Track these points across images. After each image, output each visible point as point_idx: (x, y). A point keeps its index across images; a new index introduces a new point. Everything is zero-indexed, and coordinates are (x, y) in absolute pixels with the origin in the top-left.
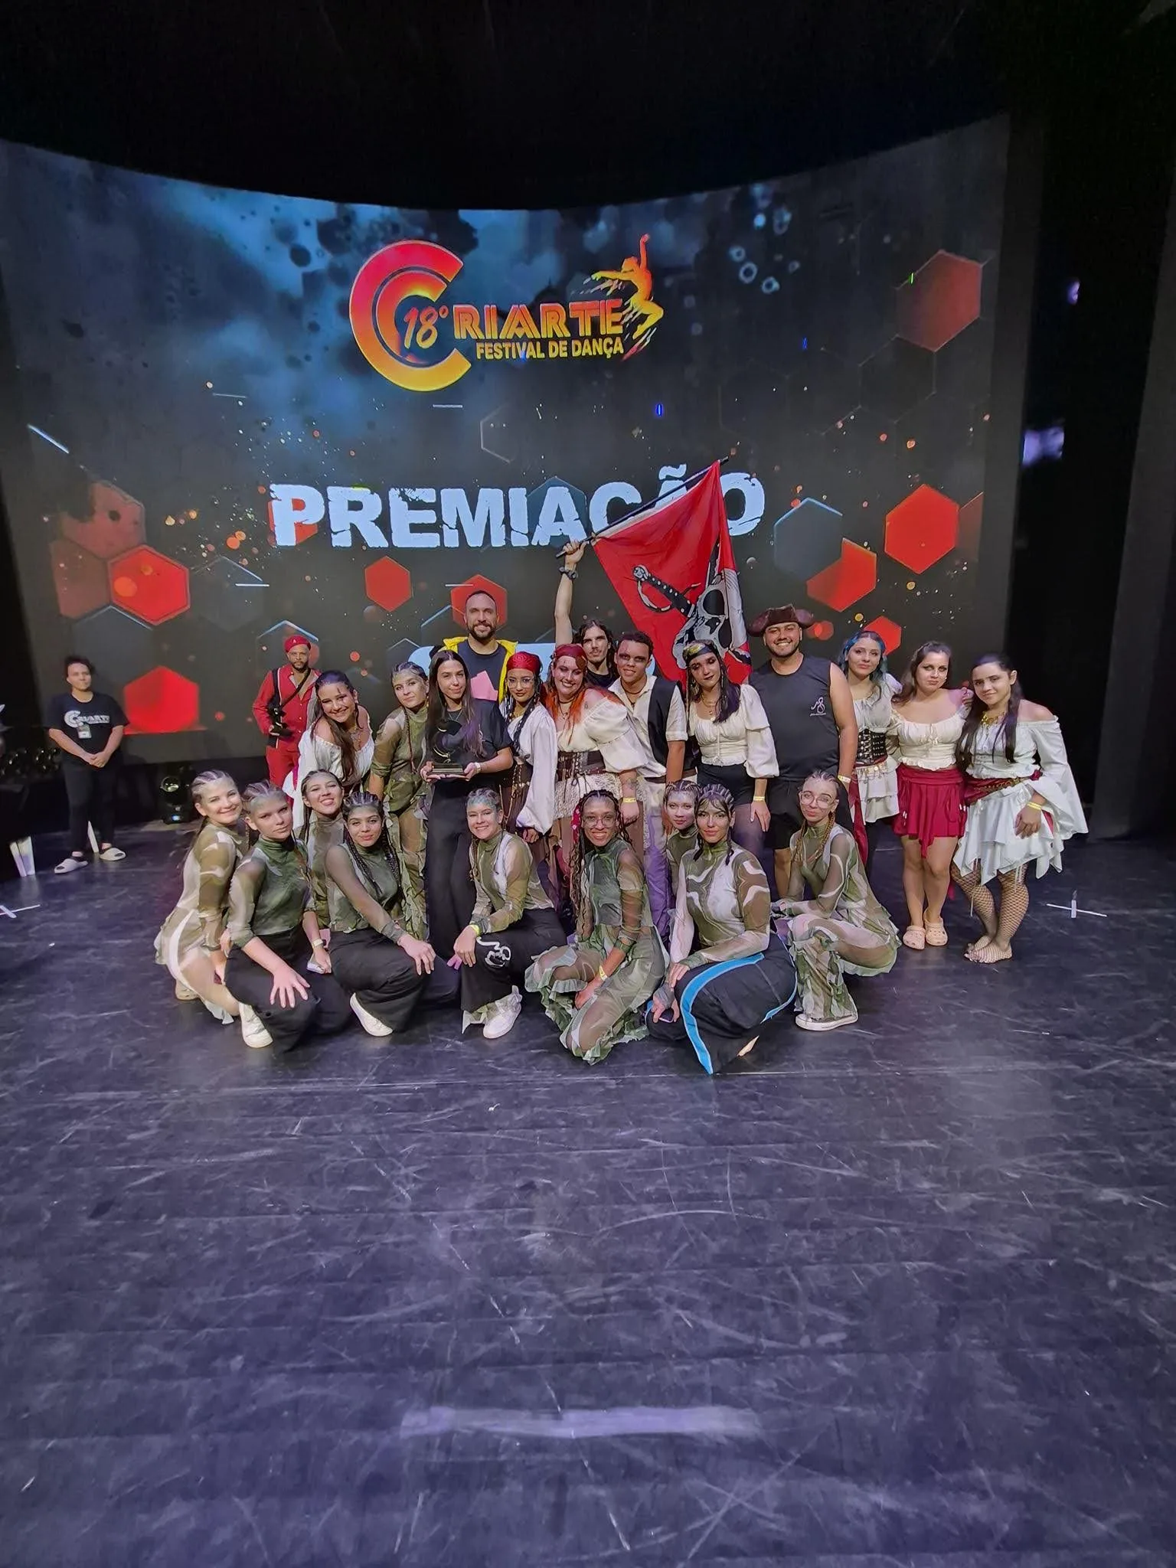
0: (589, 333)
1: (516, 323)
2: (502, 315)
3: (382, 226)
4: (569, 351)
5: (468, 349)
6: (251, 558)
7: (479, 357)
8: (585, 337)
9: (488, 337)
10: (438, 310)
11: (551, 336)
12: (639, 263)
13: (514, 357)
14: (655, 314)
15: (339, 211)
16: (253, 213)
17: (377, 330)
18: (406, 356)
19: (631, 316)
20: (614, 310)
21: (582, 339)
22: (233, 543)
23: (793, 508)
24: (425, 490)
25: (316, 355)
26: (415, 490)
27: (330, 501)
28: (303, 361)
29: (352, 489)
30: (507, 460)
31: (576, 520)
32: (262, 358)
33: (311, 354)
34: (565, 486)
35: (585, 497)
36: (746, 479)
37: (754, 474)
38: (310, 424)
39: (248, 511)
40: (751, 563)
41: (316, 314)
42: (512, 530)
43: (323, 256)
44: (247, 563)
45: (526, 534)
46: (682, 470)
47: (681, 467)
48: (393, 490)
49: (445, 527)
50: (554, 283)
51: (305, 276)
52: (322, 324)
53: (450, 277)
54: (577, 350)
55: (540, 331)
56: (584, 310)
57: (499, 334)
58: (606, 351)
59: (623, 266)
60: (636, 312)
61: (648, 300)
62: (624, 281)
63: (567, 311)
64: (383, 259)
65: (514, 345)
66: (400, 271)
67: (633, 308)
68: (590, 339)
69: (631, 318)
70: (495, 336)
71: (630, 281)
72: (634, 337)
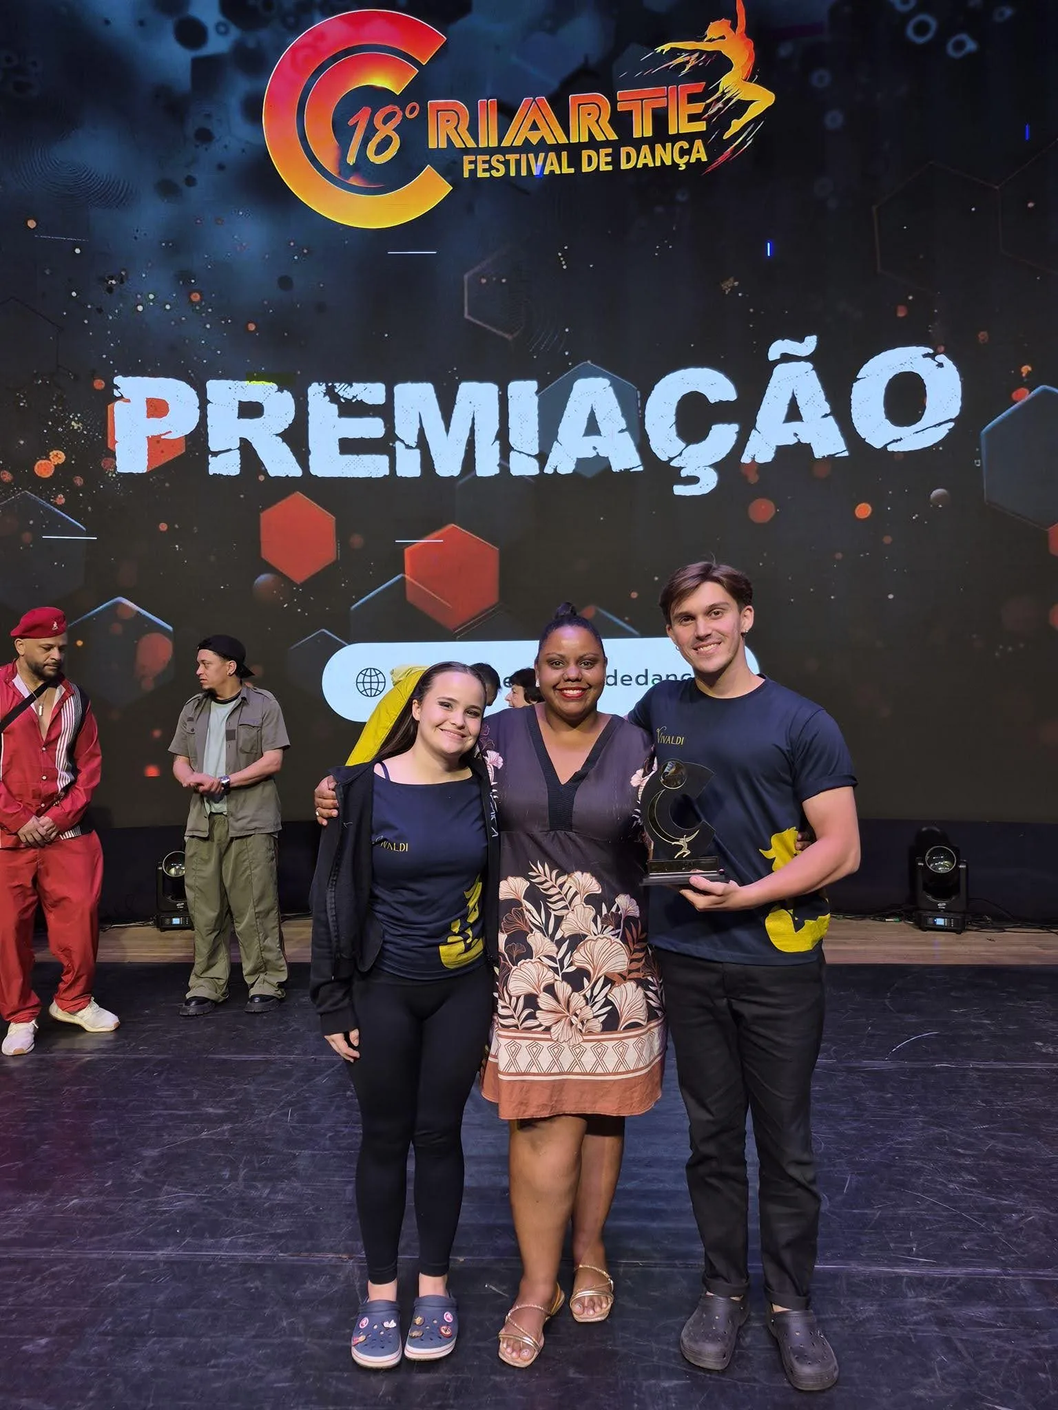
0: (649, 133)
1: (528, 124)
2: (507, 113)
4: (616, 161)
5: (449, 163)
6: (71, 494)
7: (466, 175)
8: (643, 140)
9: (483, 145)
10: (403, 110)
11: (585, 139)
12: (734, 26)
13: (524, 173)
14: (762, 99)
17: (303, 138)
18: (348, 178)
19: (720, 105)
20: (692, 99)
21: (638, 144)
22: (45, 468)
23: (1015, 402)
24: (368, 385)
25: (205, 177)
26: (351, 386)
27: (210, 402)
28: (183, 185)
29: (247, 383)
30: (506, 336)
31: (622, 431)
32: (119, 182)
33: (196, 175)
34: (604, 376)
35: (638, 392)
36: (925, 356)
37: (942, 349)
38: (187, 282)
39: (74, 417)
40: (939, 498)
41: (209, 116)
42: (512, 449)
43: (226, 33)
44: (63, 501)
45: (536, 457)
46: (810, 344)
47: (807, 339)
48: (315, 385)
49: (398, 445)
50: (593, 61)
51: (196, 62)
52: (217, 131)
53: (424, 57)
54: (628, 160)
55: (567, 131)
56: (642, 100)
57: (500, 140)
58: (677, 160)
59: (707, 32)
60: (730, 99)
61: (750, 80)
62: (710, 54)
63: (614, 103)
64: (320, 36)
65: (524, 157)
66: (347, 52)
67: (724, 94)
68: (651, 142)
69: (720, 109)
70: (494, 143)
71: (719, 53)
72: (725, 137)
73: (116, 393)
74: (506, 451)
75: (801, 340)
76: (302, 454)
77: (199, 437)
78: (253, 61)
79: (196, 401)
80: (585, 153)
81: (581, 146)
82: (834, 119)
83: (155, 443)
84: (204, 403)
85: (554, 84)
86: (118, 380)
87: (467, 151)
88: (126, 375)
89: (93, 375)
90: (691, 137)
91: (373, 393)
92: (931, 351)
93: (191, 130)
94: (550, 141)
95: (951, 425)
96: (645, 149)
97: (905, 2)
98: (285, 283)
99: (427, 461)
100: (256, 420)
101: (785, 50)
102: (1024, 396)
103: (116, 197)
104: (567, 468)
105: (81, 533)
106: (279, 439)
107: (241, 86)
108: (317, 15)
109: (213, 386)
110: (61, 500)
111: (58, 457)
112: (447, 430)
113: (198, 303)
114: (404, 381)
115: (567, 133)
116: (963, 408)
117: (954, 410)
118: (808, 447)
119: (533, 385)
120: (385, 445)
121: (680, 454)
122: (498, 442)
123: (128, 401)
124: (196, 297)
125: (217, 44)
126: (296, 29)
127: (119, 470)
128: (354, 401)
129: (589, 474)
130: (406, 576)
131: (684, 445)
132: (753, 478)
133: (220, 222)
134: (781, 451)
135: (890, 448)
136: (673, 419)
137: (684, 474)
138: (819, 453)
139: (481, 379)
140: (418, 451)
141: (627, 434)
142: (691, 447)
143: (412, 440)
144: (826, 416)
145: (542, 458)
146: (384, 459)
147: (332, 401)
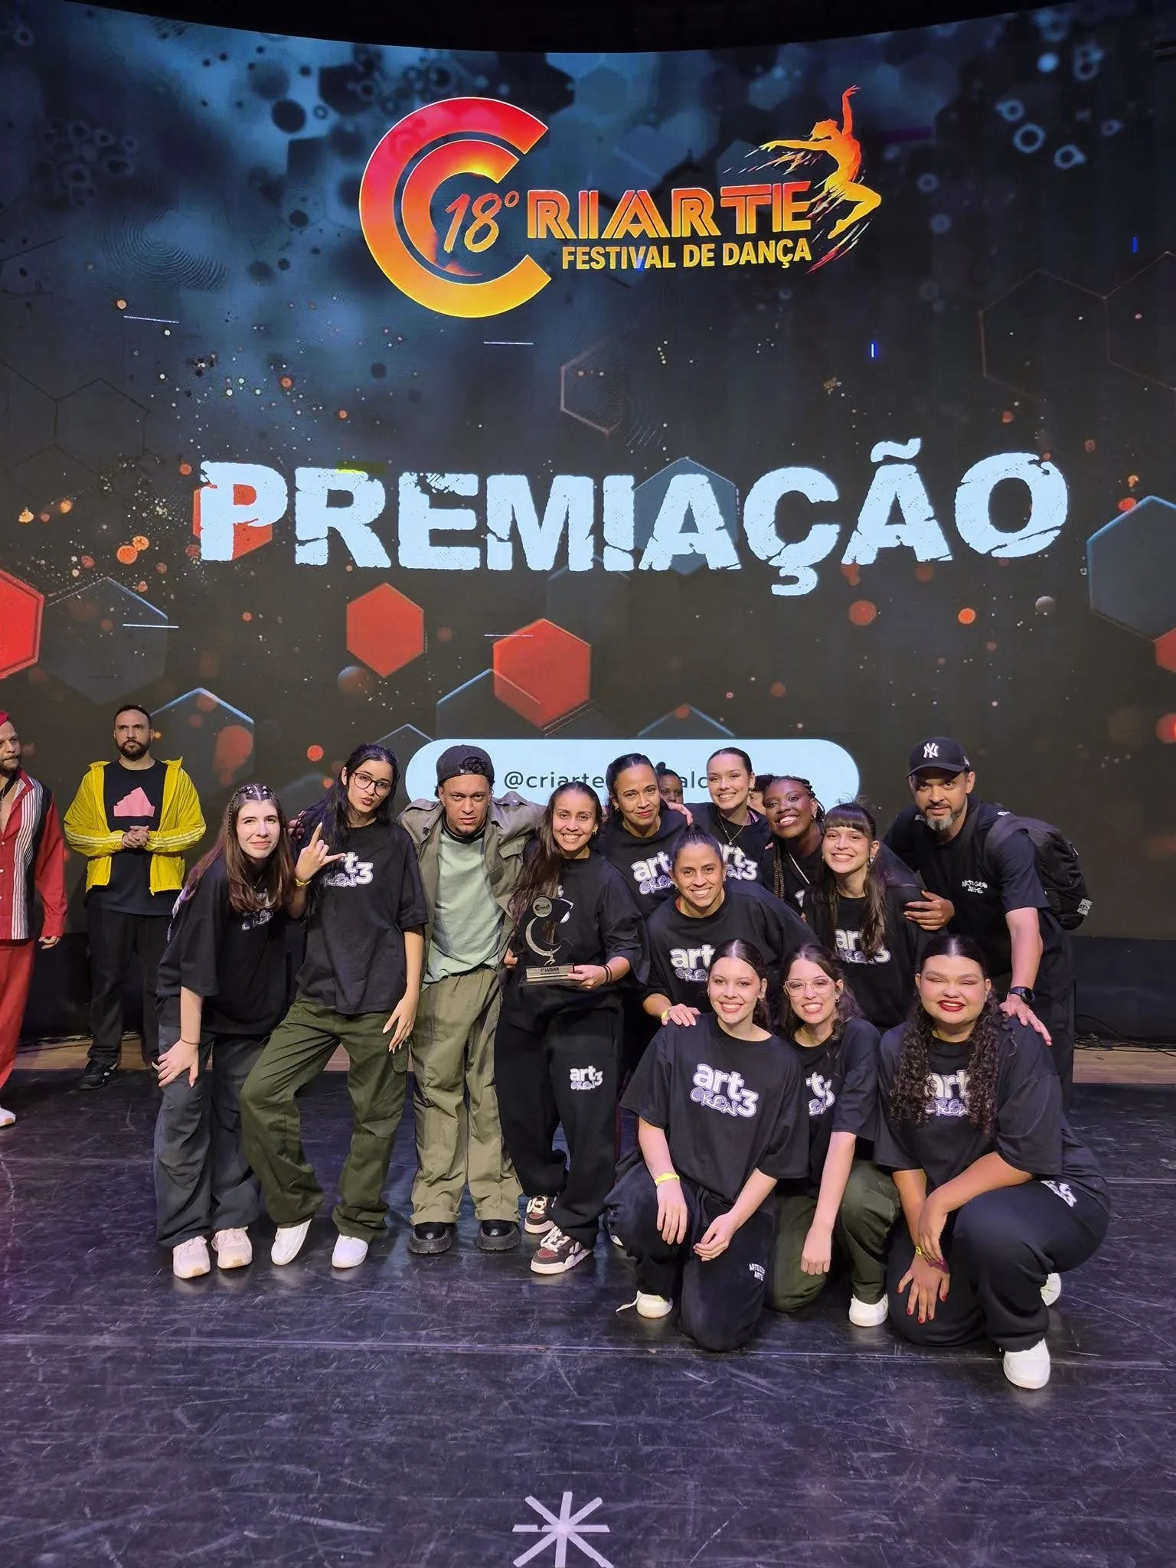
0: (752, 230)
1: (629, 217)
2: (608, 204)
3: (422, 74)
4: (718, 257)
5: (548, 254)
6: (155, 579)
7: (565, 266)
8: (745, 238)
9: (583, 236)
10: (503, 198)
11: (687, 233)
12: (840, 127)
13: (624, 266)
14: (868, 201)
15: (356, 53)
16: (223, 57)
17: (400, 224)
18: (444, 265)
19: (825, 204)
20: (797, 197)
21: (741, 240)
22: (127, 554)
23: (1123, 512)
24: (461, 476)
25: (298, 260)
26: (443, 476)
27: (298, 490)
28: (277, 270)
29: (336, 471)
30: (603, 430)
31: (720, 528)
32: (211, 264)
33: (289, 259)
34: (703, 472)
35: (737, 491)
36: (1031, 462)
37: (1048, 456)
38: (278, 367)
39: (159, 502)
40: (1045, 605)
41: (304, 199)
42: (607, 544)
43: (324, 117)
44: (145, 588)
45: (630, 552)
46: (914, 446)
47: (911, 441)
48: (406, 475)
49: (490, 536)
50: (696, 156)
51: (294, 146)
52: (313, 215)
53: (525, 148)
55: (669, 225)
56: (746, 196)
57: (601, 232)
58: (781, 258)
59: (813, 132)
60: (835, 199)
61: (856, 181)
62: (815, 153)
63: (717, 198)
64: (420, 122)
65: (624, 249)
66: (447, 139)
67: (829, 193)
68: (754, 240)
69: (825, 209)
70: (594, 236)
71: (824, 153)
72: (829, 237)
73: (203, 479)
74: (600, 544)
75: (905, 443)
76: (391, 544)
77: (287, 523)
78: (350, 146)
79: (284, 488)
80: (687, 248)
81: (683, 241)
82: (940, 224)
83: (242, 531)
84: (292, 491)
85: (657, 177)
86: (205, 465)
87: (566, 242)
88: (213, 460)
89: (180, 459)
90: (795, 236)
91: (465, 484)
92: (1037, 458)
93: (286, 212)
94: (652, 234)
95: (1057, 532)
96: (748, 246)
97: (1013, 110)
98: (378, 370)
99: (519, 555)
100: (346, 509)
101: (891, 153)
102: (1131, 506)
103: (208, 279)
104: (662, 564)
105: (162, 621)
106: (368, 529)
107: (337, 170)
108: (417, 101)
109: (302, 474)
110: (143, 586)
111: (142, 543)
112: (540, 524)
113: (289, 390)
114: (498, 473)
116: (1069, 516)
117: (1060, 516)
118: (910, 551)
119: (629, 480)
120: (477, 537)
121: (779, 554)
122: (592, 537)
123: (215, 487)
124: (287, 383)
125: (315, 128)
126: (396, 114)
127: (204, 557)
128: (446, 492)
129: (685, 571)
130: (496, 672)
131: (783, 544)
132: (855, 580)
133: (313, 307)
134: (883, 553)
135: (994, 554)
136: (773, 518)
137: (782, 573)
138: (921, 557)
139: (576, 472)
140: (510, 544)
141: (725, 531)
142: (790, 546)
143: (505, 534)
144: (929, 519)
145: (637, 554)
146: (475, 552)
147: (423, 491)
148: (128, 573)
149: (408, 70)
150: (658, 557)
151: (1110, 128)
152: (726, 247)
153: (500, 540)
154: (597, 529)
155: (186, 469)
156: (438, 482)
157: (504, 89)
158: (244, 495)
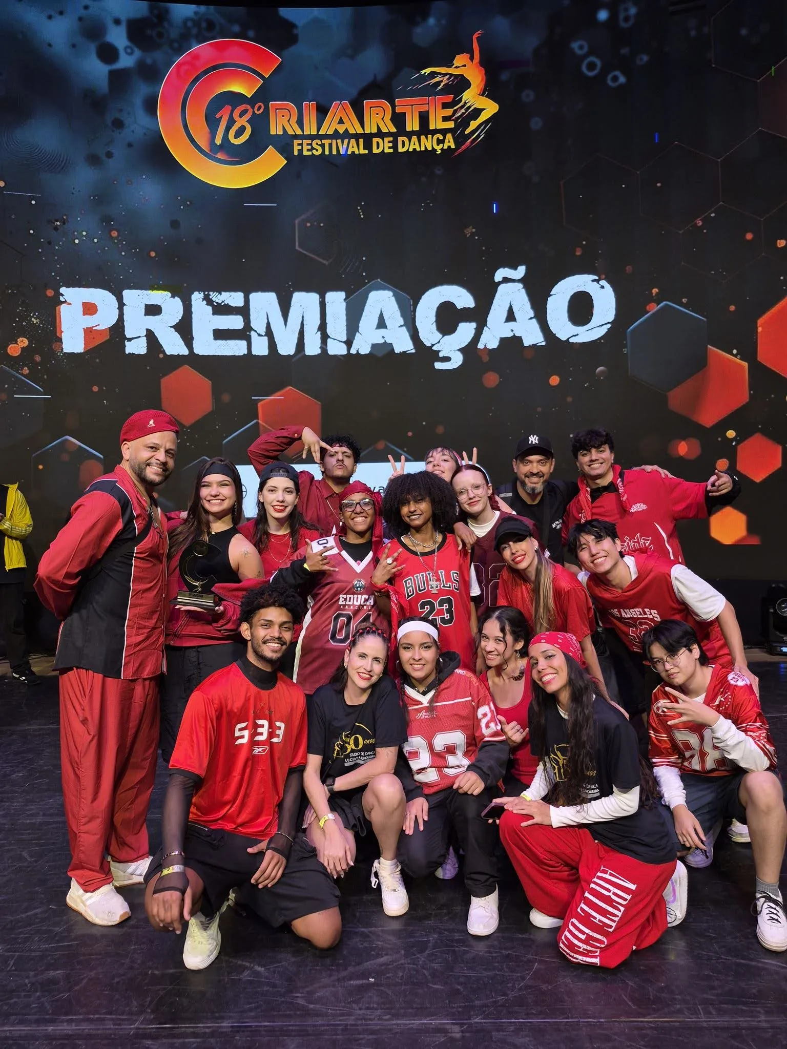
0: (416, 128)
1: (337, 119)
2: (322, 111)
3: (197, 23)
4: (395, 147)
5: (284, 144)
6: (33, 366)
7: (296, 153)
8: (413, 133)
9: (307, 133)
10: (253, 107)
11: (375, 130)
12: (472, 58)
13: (334, 152)
14: (490, 108)
15: (151, 9)
16: (61, 13)
17: (186, 127)
18: (216, 154)
19: (463, 111)
20: (445, 106)
21: (410, 135)
22: (14, 350)
23: (648, 312)
24: (233, 294)
25: (119, 151)
26: (221, 294)
27: (125, 305)
28: (104, 158)
29: (150, 292)
30: (324, 262)
31: (401, 326)
32: (60, 155)
33: (113, 151)
34: (389, 289)
35: (411, 301)
36: (594, 281)
37: (603, 276)
38: (108, 223)
39: (34, 315)
40: (602, 372)
41: (121, 110)
42: (329, 337)
43: (131, 54)
45: (344, 342)
46: (521, 271)
47: (519, 268)
48: (196, 293)
49: (253, 334)
50: (380, 77)
51: (112, 73)
52: (127, 121)
53: (266, 72)
54: (403, 146)
56: (412, 105)
57: (318, 130)
58: (436, 147)
59: (455, 62)
60: (469, 107)
61: (482, 95)
62: (456, 76)
63: (393, 107)
64: (196, 57)
65: (334, 141)
66: (214, 68)
67: (465, 103)
68: (418, 134)
69: (463, 114)
70: (314, 132)
71: (462, 76)
72: (466, 133)
73: (62, 299)
74: (325, 337)
75: (516, 269)
76: (188, 338)
77: (119, 327)
78: (151, 73)
79: (116, 304)
80: (375, 140)
81: (372, 135)
82: (536, 123)
83: (89, 332)
84: (121, 305)
85: (354, 92)
86: (63, 290)
87: (296, 137)
88: (68, 287)
89: (46, 287)
90: (444, 132)
91: (235, 299)
92: (597, 278)
93: (109, 119)
94: (352, 131)
95: (609, 326)
96: (414, 138)
97: (581, 47)
98: (175, 224)
99: (272, 345)
100: (157, 317)
101: (505, 76)
102: (654, 308)
103: (59, 166)
104: (365, 350)
105: (38, 393)
106: (173, 330)
107: (142, 90)
108: (193, 42)
109: (127, 294)
110: (26, 371)
111: (23, 342)
112: (286, 324)
113: (116, 238)
114: (256, 291)
115: (363, 127)
116: (616, 315)
117: (611, 316)
118: (520, 339)
119: (342, 295)
120: (244, 334)
121: (439, 342)
122: (319, 333)
123: (70, 304)
124: (115, 234)
125: (126, 61)
126: (180, 51)
127: (65, 351)
128: (223, 304)
129: (380, 354)
130: (260, 422)
131: (441, 336)
132: (486, 359)
133: (130, 183)
134: (503, 340)
135: (571, 340)
136: (434, 319)
137: (441, 355)
138: (527, 342)
139: (308, 290)
140: (266, 338)
141: (404, 328)
142: (446, 337)
143: (262, 331)
144: (531, 318)
145: (349, 343)
146: (244, 343)
147: (207, 304)
148: (15, 362)
149: (186, 20)
150: (362, 346)
151: (641, 59)
152: (400, 139)
153: (259, 335)
154: (323, 328)
155: (50, 293)
156: (218, 298)
157: (251, 33)
158: (89, 309)
